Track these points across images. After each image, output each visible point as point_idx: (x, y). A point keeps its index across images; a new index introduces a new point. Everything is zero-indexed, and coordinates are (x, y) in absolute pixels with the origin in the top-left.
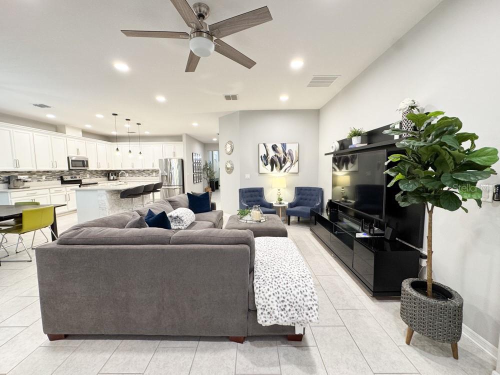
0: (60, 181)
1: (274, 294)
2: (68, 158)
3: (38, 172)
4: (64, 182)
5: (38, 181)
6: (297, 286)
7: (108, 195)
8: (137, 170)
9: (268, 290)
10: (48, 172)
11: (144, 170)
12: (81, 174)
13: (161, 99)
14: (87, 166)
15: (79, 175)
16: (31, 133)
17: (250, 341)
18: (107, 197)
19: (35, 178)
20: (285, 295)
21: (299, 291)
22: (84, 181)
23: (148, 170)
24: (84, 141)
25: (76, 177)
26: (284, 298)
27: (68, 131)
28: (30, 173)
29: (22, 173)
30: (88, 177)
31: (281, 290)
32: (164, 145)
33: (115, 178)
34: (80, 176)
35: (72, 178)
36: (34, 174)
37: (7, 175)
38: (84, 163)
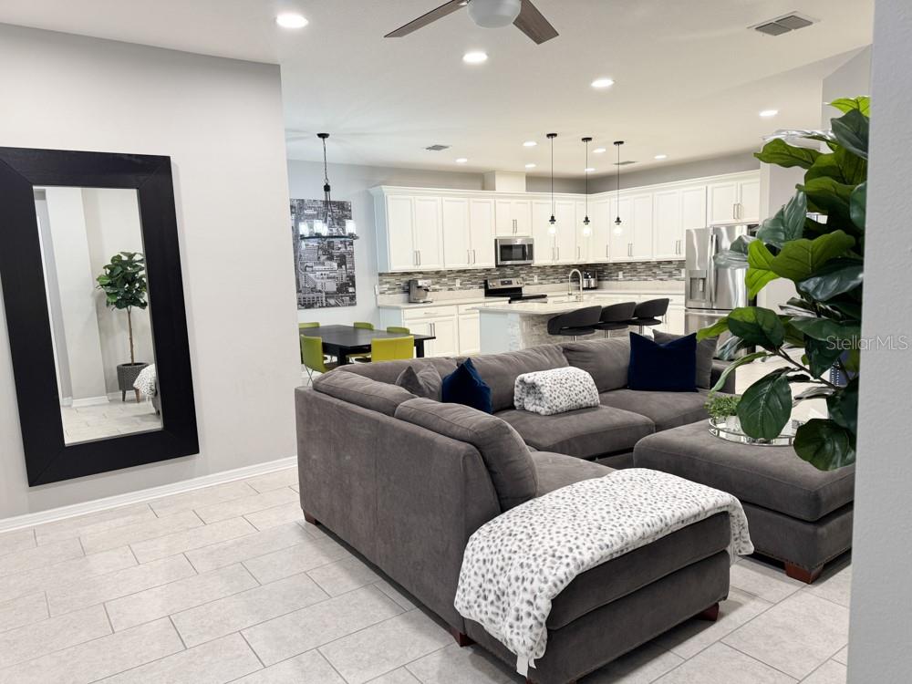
0: (483, 290)
1: (484, 561)
2: (496, 240)
3: (451, 271)
4: (490, 293)
5: (450, 289)
6: (524, 564)
7: (524, 324)
8: (643, 263)
9: (482, 549)
10: (465, 271)
11: (660, 263)
12: (523, 274)
13: (602, 83)
14: (531, 257)
15: (518, 276)
16: (438, 198)
17: (475, 652)
18: (522, 329)
19: (445, 284)
20: (498, 571)
21: (521, 577)
22: (526, 291)
23: (670, 262)
24: (529, 201)
25: (510, 283)
26: (495, 575)
27: (502, 184)
28: (439, 274)
29: (425, 274)
30: (536, 281)
31: (498, 559)
32: (710, 187)
33: (593, 285)
34: (519, 280)
35: (503, 283)
36: (445, 276)
37: (407, 279)
38: (526, 251)
